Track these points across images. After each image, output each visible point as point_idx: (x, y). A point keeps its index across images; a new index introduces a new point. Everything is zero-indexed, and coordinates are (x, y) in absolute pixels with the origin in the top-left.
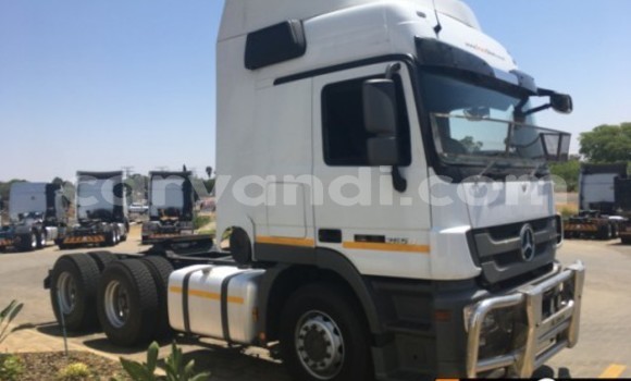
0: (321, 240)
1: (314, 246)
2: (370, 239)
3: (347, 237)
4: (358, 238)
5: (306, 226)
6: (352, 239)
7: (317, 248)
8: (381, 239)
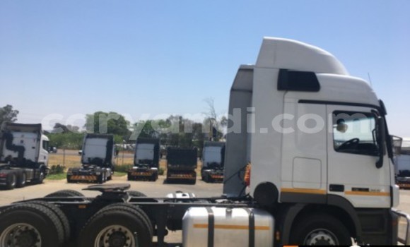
0: (331, 190)
1: (325, 193)
2: (360, 190)
3: (348, 189)
4: (354, 189)
5: (321, 183)
6: (350, 190)
7: (328, 195)
8: (367, 190)
